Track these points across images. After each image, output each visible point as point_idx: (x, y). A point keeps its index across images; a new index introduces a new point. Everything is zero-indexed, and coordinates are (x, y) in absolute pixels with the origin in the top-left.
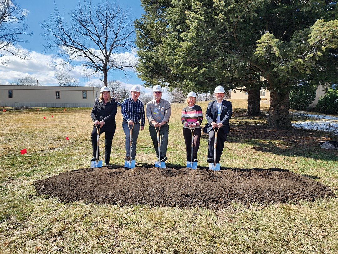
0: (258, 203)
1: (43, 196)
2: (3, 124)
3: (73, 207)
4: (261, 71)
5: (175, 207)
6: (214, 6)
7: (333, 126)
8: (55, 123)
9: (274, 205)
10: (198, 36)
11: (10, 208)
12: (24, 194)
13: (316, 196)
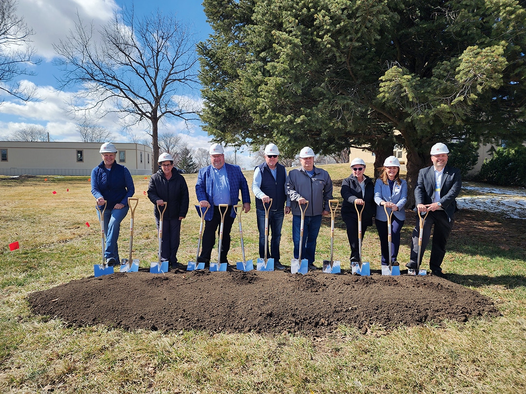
0: (380, 325)
1: (40, 317)
3: (87, 334)
4: (391, 121)
5: (251, 334)
6: (316, 24)
7: (504, 204)
8: (72, 200)
9: (405, 329)
10: (292, 68)
12: (10, 315)
13: (470, 314)
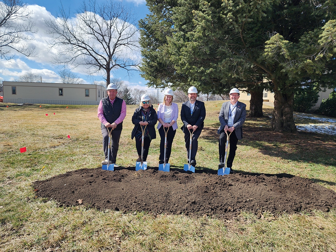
1: (41, 199)
2: (5, 120)
3: (72, 212)
5: (182, 216)
6: (223, 6)
8: (57, 120)
9: (287, 216)
10: (204, 36)
11: (6, 212)
12: (21, 197)
13: (331, 206)
